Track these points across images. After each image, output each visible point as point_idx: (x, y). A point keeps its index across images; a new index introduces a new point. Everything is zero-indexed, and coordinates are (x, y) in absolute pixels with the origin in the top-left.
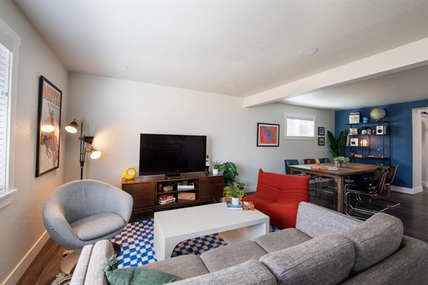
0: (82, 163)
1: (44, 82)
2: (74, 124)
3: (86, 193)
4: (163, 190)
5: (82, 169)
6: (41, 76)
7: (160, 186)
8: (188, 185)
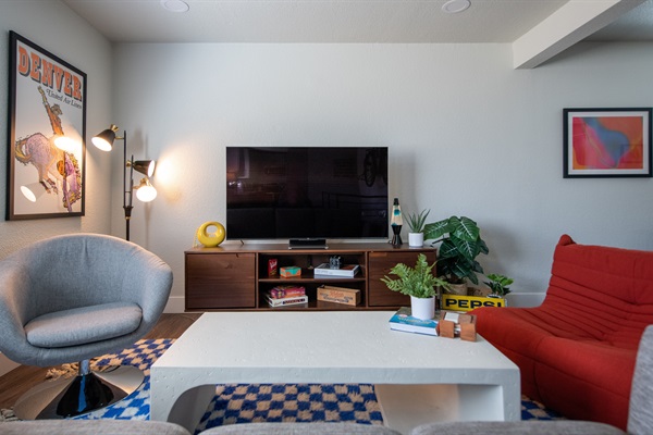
0: (128, 210)
1: (19, 43)
2: (108, 134)
3: (87, 259)
4: (278, 275)
5: (128, 221)
6: (11, 32)
7: (273, 265)
8: (341, 267)
